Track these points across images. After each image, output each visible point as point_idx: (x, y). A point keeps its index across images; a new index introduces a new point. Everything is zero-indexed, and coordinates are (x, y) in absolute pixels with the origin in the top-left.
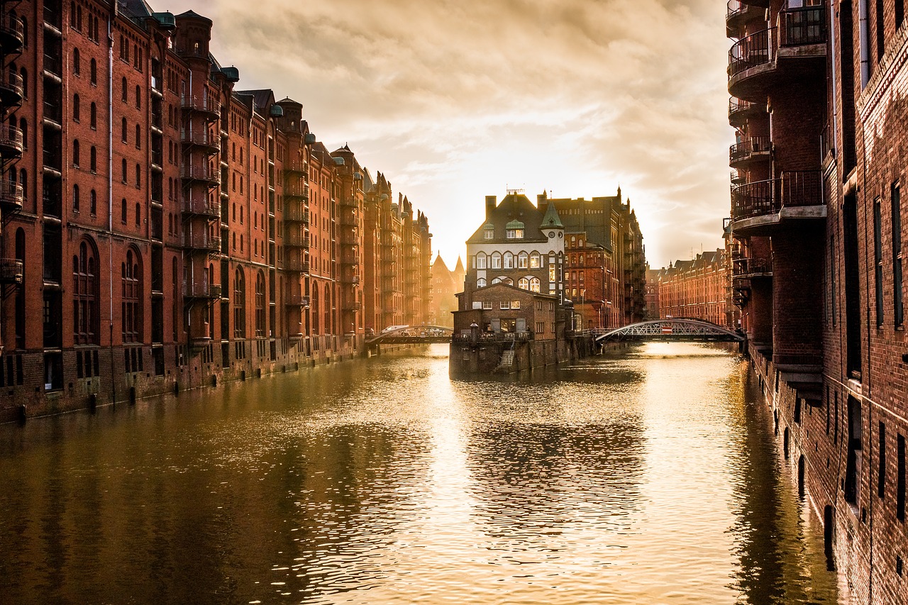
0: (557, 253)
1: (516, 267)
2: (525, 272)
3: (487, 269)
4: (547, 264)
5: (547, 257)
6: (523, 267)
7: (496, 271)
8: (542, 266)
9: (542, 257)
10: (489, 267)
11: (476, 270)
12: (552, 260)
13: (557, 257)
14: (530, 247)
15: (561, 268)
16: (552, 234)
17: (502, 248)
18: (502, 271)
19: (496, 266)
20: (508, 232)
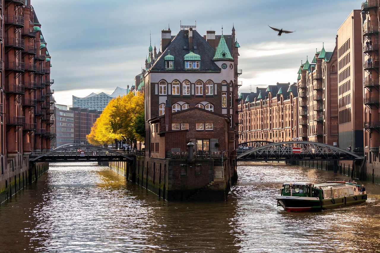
0: (229, 82)
1: (193, 93)
2: (202, 99)
3: (168, 96)
4: (220, 92)
5: (220, 86)
6: (199, 94)
7: (175, 97)
8: (216, 93)
9: (216, 85)
10: (170, 93)
11: (158, 96)
12: (224, 89)
13: (228, 85)
14: (205, 77)
15: (231, 96)
16: (225, 65)
17: (181, 77)
18: (181, 98)
19: (175, 93)
20: (186, 63)
